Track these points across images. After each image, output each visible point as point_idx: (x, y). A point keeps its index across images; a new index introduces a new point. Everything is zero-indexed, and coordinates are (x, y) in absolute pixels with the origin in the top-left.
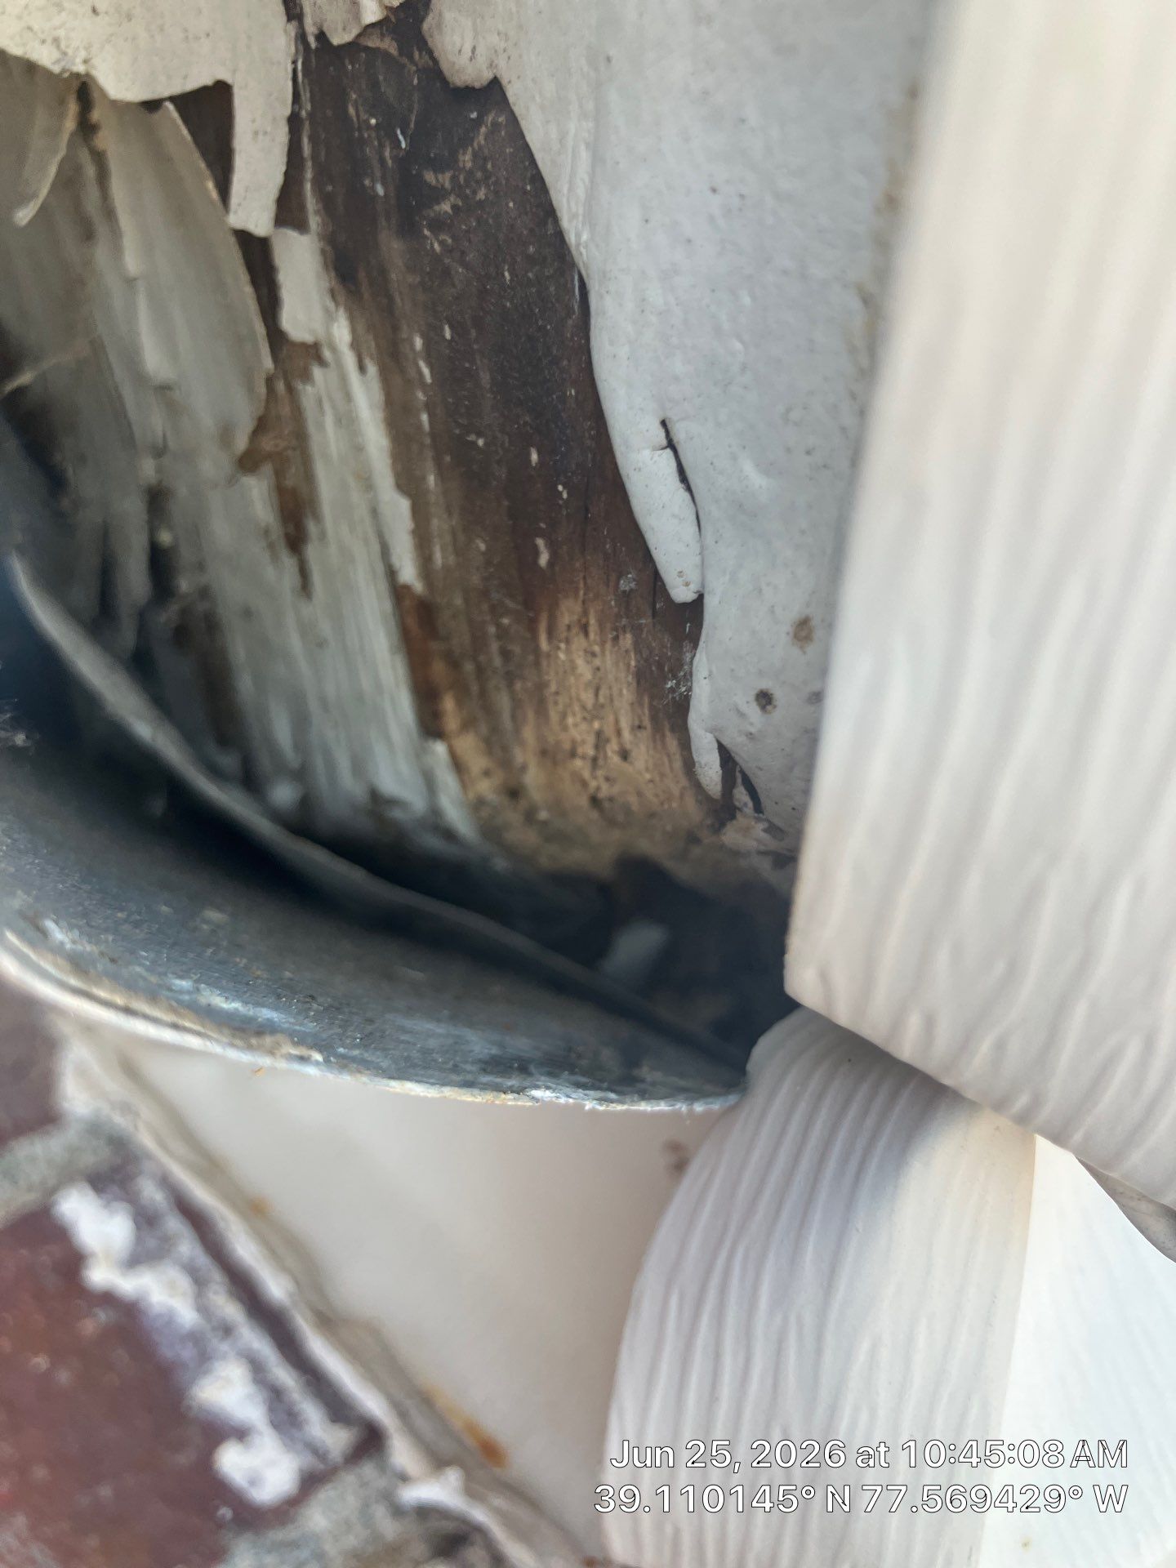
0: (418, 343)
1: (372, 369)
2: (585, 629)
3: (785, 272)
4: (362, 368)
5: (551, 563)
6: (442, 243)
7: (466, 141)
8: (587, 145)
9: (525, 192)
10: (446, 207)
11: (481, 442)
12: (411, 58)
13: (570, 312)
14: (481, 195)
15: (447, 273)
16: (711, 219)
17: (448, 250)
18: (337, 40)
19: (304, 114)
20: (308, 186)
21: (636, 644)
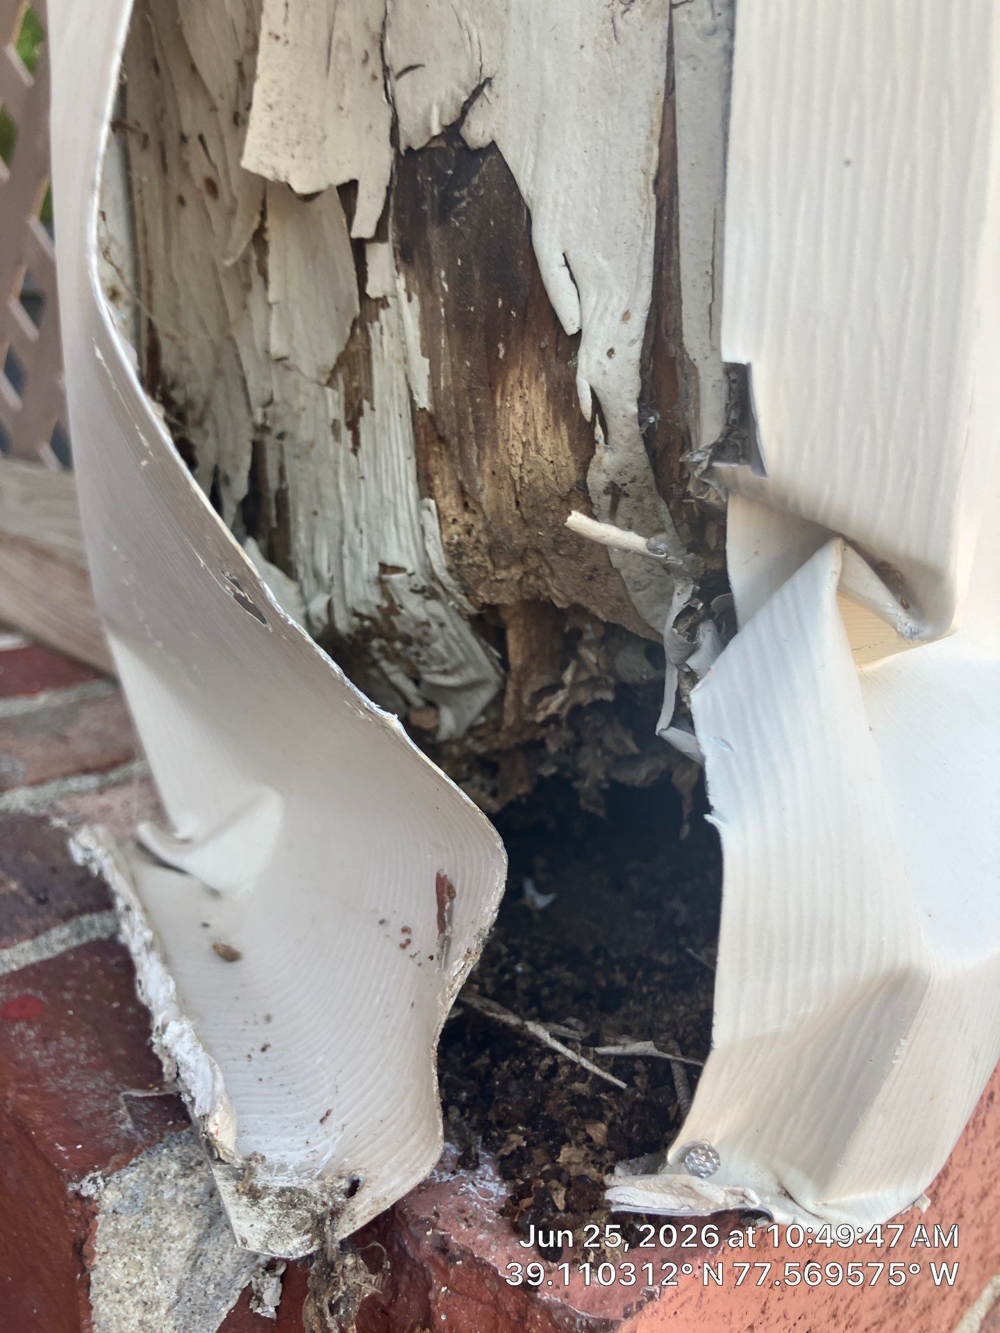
0: (443, 274)
1: (415, 298)
2: (521, 383)
3: (614, 173)
4: (410, 299)
5: (505, 355)
6: (460, 222)
7: (477, 171)
8: (533, 152)
9: (504, 183)
10: (464, 204)
11: (472, 309)
12: (452, 146)
13: (521, 227)
14: (482, 193)
15: (462, 233)
16: (585, 162)
17: (462, 223)
18: (416, 147)
19: (393, 186)
20: (390, 220)
21: (547, 378)
